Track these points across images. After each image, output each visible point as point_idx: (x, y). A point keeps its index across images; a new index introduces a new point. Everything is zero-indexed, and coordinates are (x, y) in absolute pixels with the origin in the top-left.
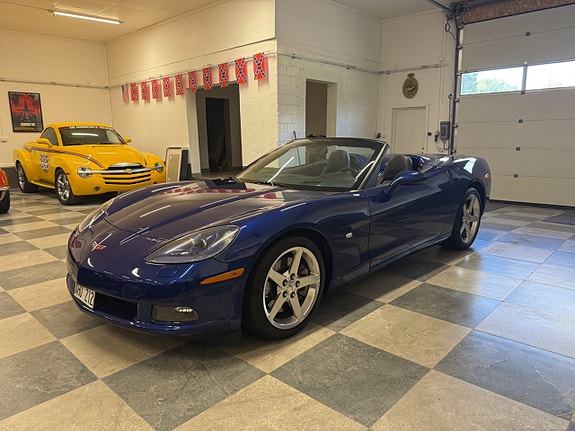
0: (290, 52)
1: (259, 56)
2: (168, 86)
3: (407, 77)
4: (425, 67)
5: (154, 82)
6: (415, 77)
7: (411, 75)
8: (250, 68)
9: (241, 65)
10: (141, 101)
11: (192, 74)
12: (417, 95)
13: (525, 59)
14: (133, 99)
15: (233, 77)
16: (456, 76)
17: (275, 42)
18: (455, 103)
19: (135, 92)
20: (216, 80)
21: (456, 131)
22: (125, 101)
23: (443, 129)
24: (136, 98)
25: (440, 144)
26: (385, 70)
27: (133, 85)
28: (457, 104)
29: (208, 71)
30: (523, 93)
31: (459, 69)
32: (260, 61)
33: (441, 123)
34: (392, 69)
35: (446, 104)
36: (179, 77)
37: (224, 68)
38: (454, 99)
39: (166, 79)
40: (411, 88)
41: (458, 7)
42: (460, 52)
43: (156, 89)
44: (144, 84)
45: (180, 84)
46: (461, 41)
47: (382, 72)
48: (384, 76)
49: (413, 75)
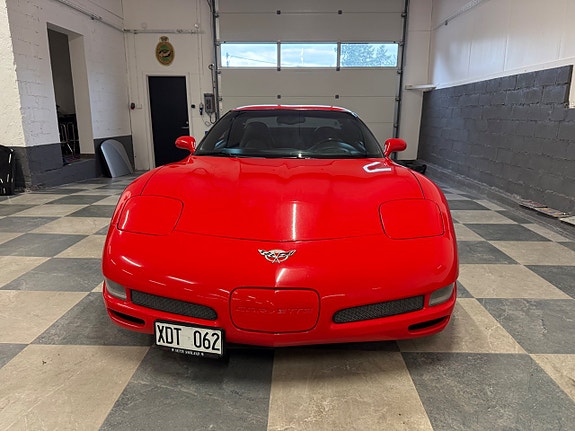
3: (159, 41)
4: (180, 32)
6: (170, 41)
7: (164, 39)
12: (174, 63)
13: (278, 37)
16: (215, 46)
18: (217, 73)
21: (221, 104)
23: (207, 102)
25: (206, 117)
26: (132, 28)
28: (219, 76)
30: (278, 69)
31: (218, 38)
33: (205, 96)
34: (139, 28)
35: (208, 75)
38: (215, 69)
40: (165, 53)
42: (218, 20)
46: (217, 9)
47: (128, 31)
48: (131, 35)
49: (166, 38)
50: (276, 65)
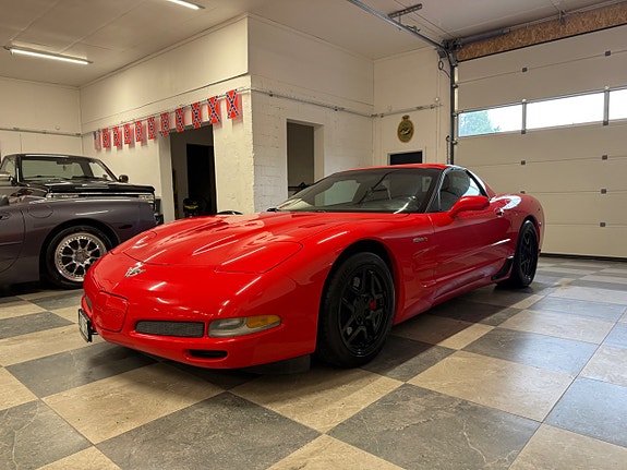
0: (267, 88)
1: (231, 93)
2: (140, 130)
3: (401, 120)
4: (420, 108)
5: (127, 126)
6: (410, 119)
7: (406, 118)
8: (223, 107)
9: (214, 103)
10: (114, 148)
11: (165, 115)
12: (413, 139)
13: (523, 96)
14: (105, 146)
15: (206, 117)
16: (453, 117)
17: (249, 78)
18: (452, 145)
19: (106, 138)
20: (189, 121)
22: (96, 148)
24: (107, 146)
26: (379, 113)
27: (105, 130)
28: (455, 147)
29: (180, 112)
30: (523, 132)
31: (456, 109)
32: (233, 99)
34: (384, 112)
35: (444, 147)
36: (151, 119)
37: (196, 107)
38: (452, 141)
39: (139, 123)
40: (406, 131)
41: (451, 45)
42: (456, 90)
43: (128, 133)
44: (116, 128)
45: (152, 127)
46: (456, 79)
47: (376, 116)
48: (378, 119)
49: (408, 117)
50: (520, 128)
